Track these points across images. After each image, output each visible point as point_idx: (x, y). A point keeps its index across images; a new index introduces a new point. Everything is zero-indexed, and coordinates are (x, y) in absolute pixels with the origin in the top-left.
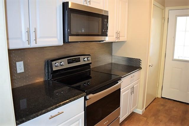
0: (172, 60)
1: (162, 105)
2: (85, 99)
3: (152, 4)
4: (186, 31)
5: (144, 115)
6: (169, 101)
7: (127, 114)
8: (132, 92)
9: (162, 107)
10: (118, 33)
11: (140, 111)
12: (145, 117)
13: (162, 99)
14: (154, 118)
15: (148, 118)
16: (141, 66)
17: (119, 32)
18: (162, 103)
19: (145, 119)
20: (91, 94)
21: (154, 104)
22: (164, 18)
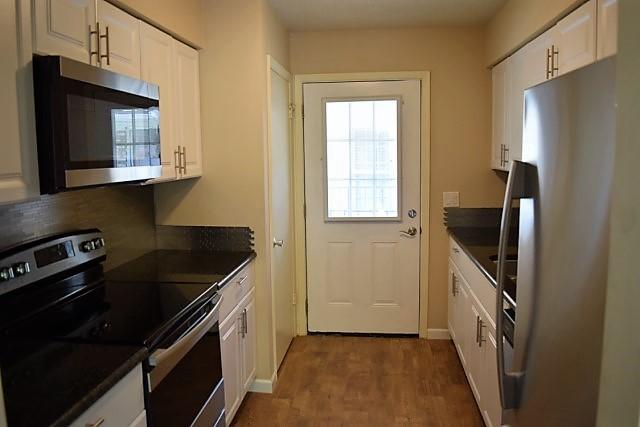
0: (326, 222)
1: (318, 354)
2: (147, 369)
3: (269, 70)
4: (350, 140)
5: (280, 391)
6: (331, 338)
7: (238, 399)
8: (244, 328)
9: (319, 360)
10: (180, 153)
11: (266, 385)
12: (285, 398)
13: (312, 338)
14: (307, 393)
15: (292, 398)
16: (253, 248)
17: (184, 149)
18: (315, 348)
19: (286, 402)
20: (159, 350)
21: (295, 355)
22: (291, 106)
